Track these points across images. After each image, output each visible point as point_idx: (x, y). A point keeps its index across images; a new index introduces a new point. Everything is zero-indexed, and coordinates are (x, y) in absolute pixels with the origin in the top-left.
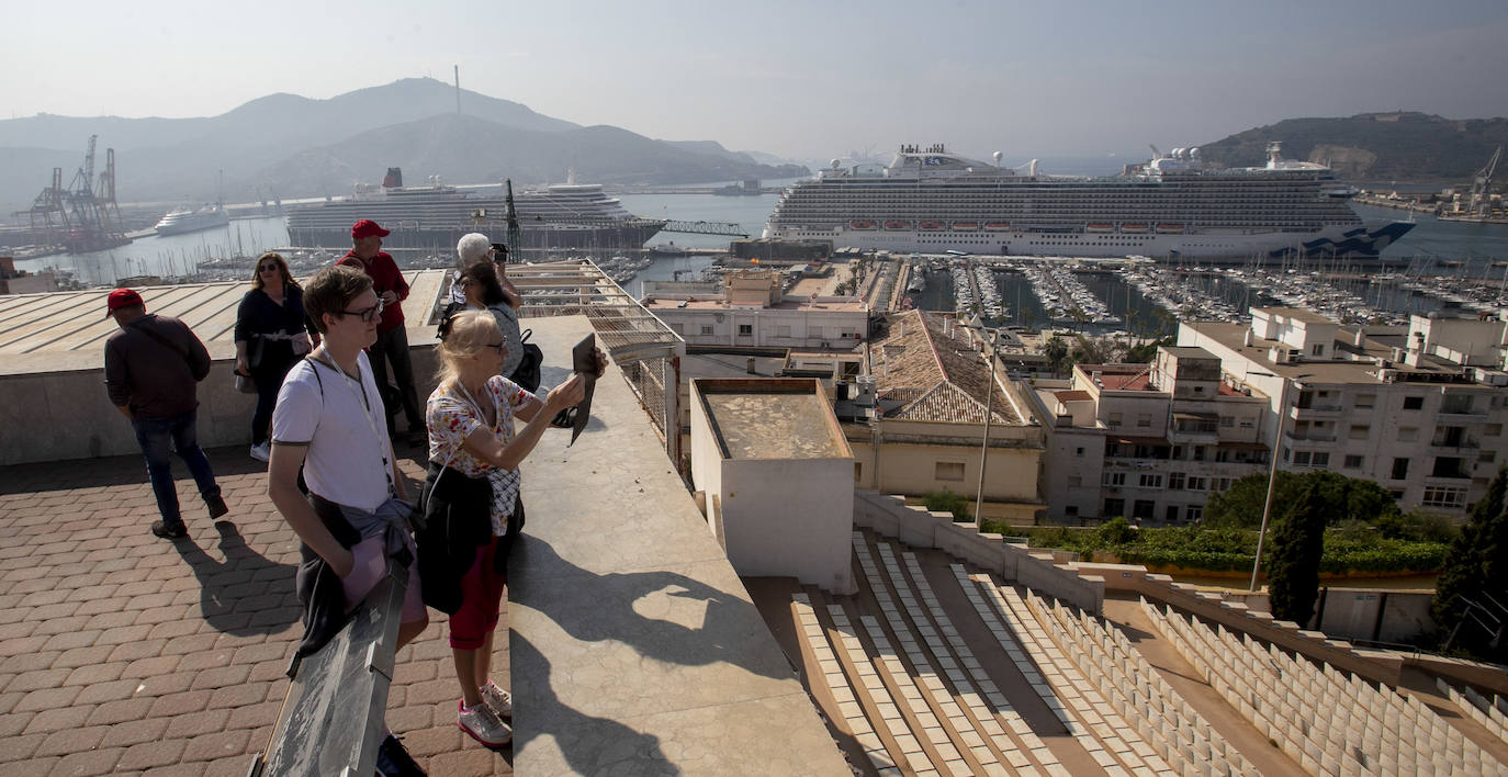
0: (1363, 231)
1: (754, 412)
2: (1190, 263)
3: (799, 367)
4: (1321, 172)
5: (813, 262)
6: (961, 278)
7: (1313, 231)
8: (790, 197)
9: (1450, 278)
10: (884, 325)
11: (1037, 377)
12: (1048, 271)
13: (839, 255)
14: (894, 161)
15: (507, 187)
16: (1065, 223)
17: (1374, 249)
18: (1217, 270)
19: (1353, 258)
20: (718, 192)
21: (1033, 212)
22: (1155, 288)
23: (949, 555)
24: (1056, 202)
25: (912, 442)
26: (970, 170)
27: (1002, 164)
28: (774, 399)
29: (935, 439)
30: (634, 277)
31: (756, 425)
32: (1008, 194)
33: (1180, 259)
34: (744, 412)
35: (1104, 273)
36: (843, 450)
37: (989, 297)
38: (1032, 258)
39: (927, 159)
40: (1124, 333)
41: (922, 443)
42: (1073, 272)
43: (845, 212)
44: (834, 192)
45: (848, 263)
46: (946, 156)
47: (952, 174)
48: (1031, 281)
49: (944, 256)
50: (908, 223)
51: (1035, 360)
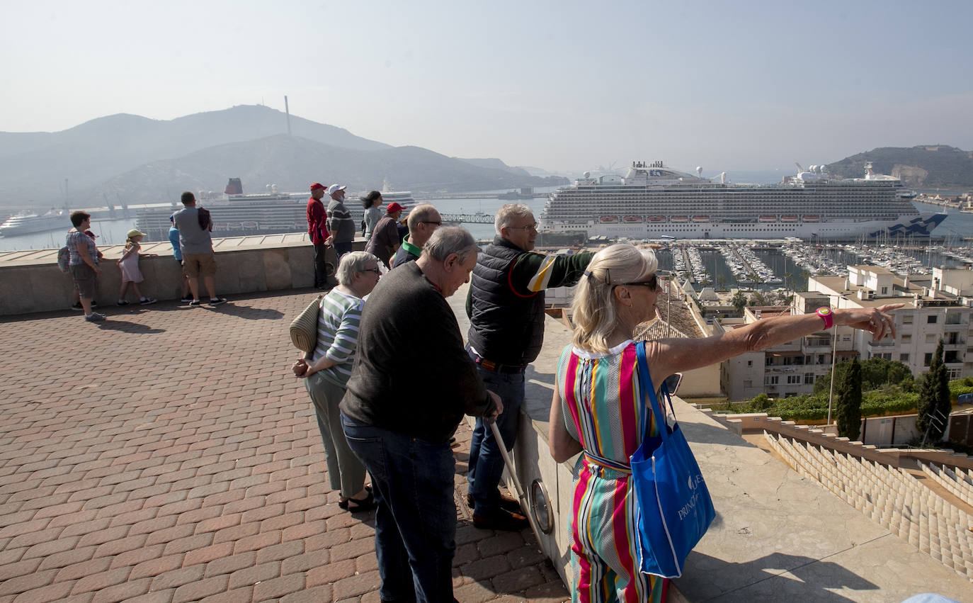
0: (920, 219)
2: (823, 241)
4: (895, 182)
5: (573, 247)
6: (678, 256)
7: (894, 219)
8: (555, 200)
9: (966, 248)
12: (736, 249)
13: (592, 241)
14: (629, 173)
16: (746, 216)
17: (927, 230)
18: (840, 246)
19: (915, 237)
20: (501, 197)
21: (724, 209)
22: (803, 259)
24: (738, 201)
26: (681, 179)
27: (702, 175)
32: (708, 196)
33: (817, 239)
35: (771, 250)
37: (697, 268)
38: (725, 240)
39: (651, 172)
40: (783, 289)
42: (752, 249)
43: (595, 210)
44: (587, 196)
45: (598, 247)
46: (665, 169)
47: (669, 182)
48: (724, 256)
49: (666, 240)
50: (640, 217)
51: (727, 309)
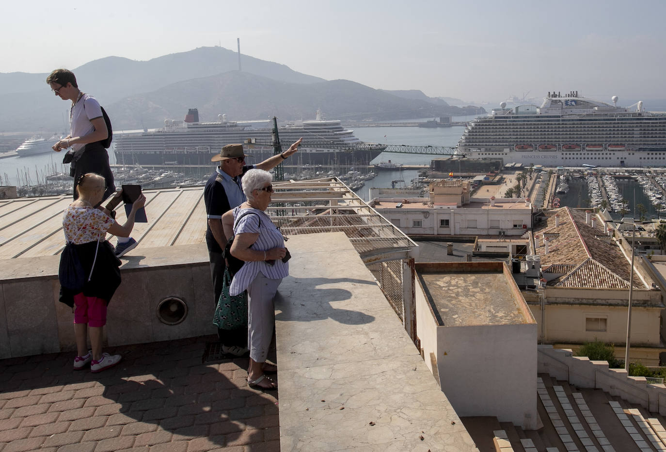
1: (458, 287)
3: (484, 249)
5: (489, 173)
6: (593, 184)
8: (473, 128)
10: (543, 218)
11: (653, 253)
12: (653, 177)
13: (507, 168)
14: (544, 103)
15: (273, 123)
16: (663, 144)
20: (421, 125)
21: (641, 137)
23: (607, 393)
24: (656, 130)
25: (568, 303)
26: (596, 108)
27: (618, 105)
28: (472, 277)
29: (584, 301)
30: (363, 185)
31: (460, 298)
32: (623, 125)
34: (451, 288)
36: (527, 316)
37: (614, 196)
38: (642, 169)
39: (567, 102)
41: (575, 304)
43: (510, 138)
44: (503, 125)
45: (514, 174)
46: (579, 99)
47: (584, 111)
48: (642, 185)
49: (581, 168)
50: (555, 146)
51: (648, 241)
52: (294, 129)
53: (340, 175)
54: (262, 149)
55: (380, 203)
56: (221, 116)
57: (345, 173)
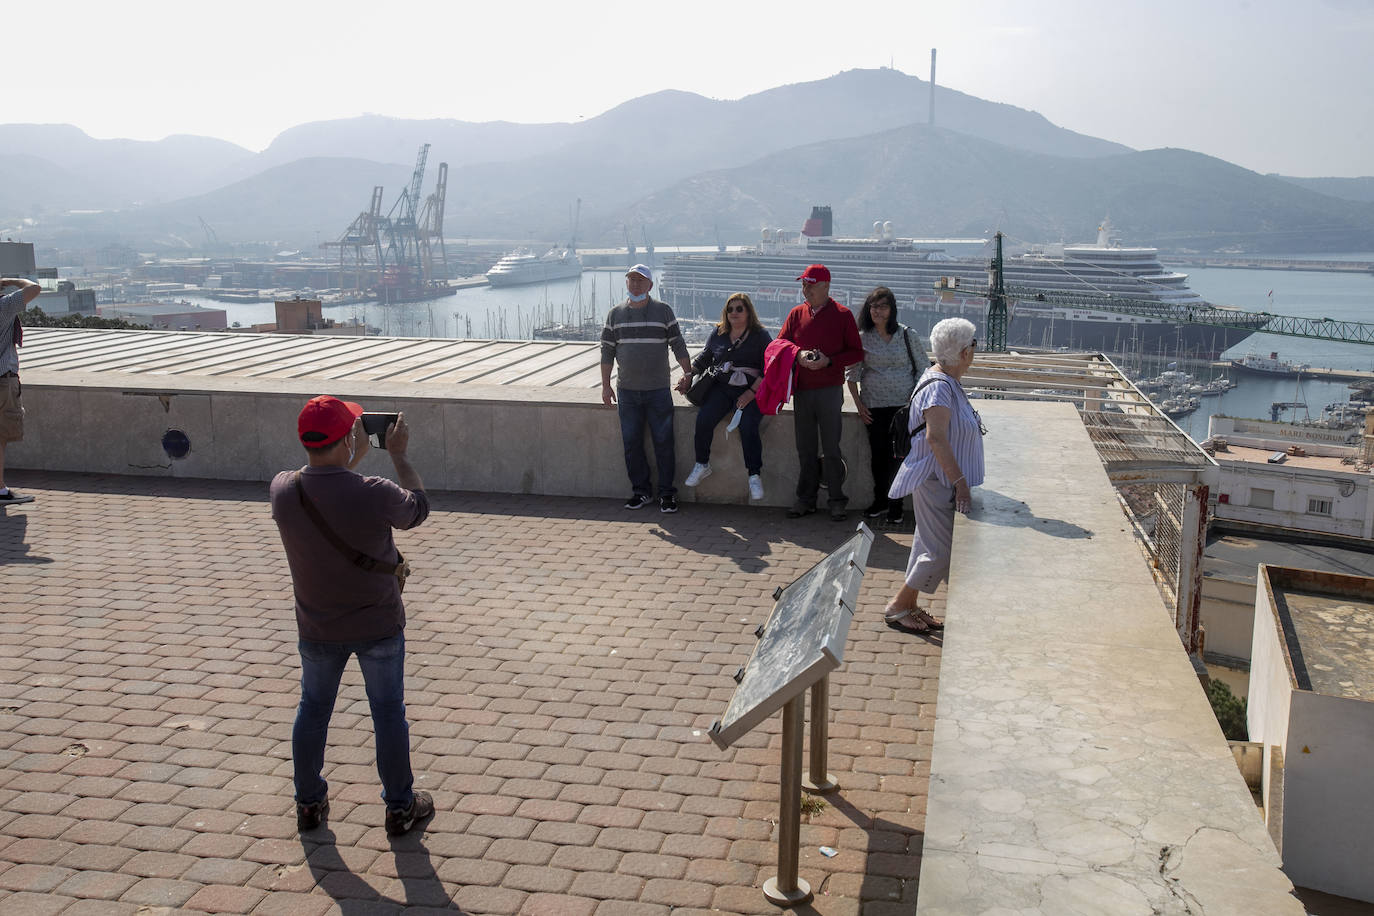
15: (995, 246)
30: (1196, 407)
52: (1041, 264)
53: (1141, 377)
54: (962, 306)
55: (1229, 448)
56: (880, 225)
57: (1155, 374)
